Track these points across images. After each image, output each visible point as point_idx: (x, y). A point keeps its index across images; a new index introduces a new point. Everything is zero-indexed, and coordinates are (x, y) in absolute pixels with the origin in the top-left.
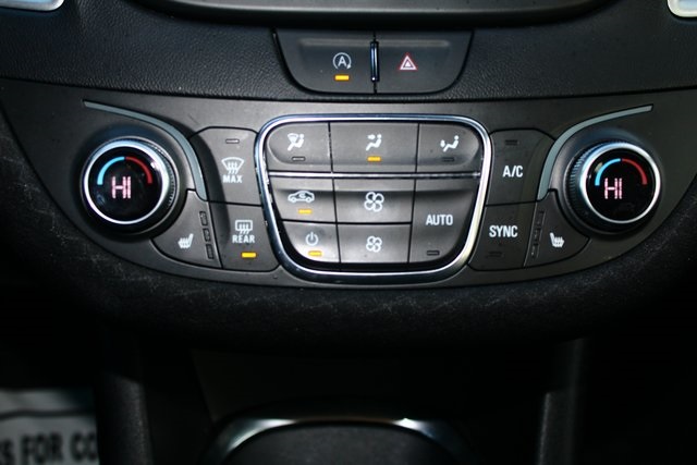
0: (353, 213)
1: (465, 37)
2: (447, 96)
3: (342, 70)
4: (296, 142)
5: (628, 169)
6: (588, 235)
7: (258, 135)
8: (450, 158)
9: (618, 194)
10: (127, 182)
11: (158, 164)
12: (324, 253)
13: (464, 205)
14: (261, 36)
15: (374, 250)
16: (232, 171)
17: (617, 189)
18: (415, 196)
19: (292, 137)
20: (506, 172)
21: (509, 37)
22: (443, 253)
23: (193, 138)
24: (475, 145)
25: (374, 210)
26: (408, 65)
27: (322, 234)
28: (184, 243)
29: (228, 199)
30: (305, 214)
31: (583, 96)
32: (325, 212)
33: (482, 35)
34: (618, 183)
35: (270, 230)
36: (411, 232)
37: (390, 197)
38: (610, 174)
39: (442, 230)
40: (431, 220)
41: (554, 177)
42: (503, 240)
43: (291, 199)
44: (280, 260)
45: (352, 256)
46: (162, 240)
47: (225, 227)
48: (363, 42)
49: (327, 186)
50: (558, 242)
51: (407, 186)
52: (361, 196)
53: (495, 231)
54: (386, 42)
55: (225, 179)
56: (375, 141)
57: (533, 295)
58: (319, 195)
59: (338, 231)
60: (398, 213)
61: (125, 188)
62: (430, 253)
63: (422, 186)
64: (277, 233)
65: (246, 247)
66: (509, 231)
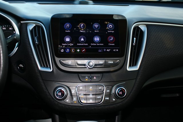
0: (88, 97)
1: (102, 74)
2: (100, 82)
3: (87, 79)
4: (81, 88)
5: (122, 90)
6: (118, 99)
7: (76, 87)
8: (100, 90)
9: (121, 94)
10: (60, 93)
11: (63, 90)
12: (85, 102)
13: (102, 95)
14: (76, 75)
15: (91, 101)
16: (73, 92)
17: (121, 93)
18: (96, 94)
19: (81, 87)
20: (107, 91)
21: (107, 74)
22: (100, 101)
23: (68, 87)
24: (103, 88)
25: (91, 96)
26: (95, 78)
27: (84, 99)
28: (67, 101)
29: (73, 95)
30: (82, 97)
31: (117, 81)
32: (85, 97)
33: (104, 74)
34: (121, 92)
35: (78, 98)
36: (96, 99)
37: (93, 94)
38: (120, 91)
39: (99, 99)
40: (98, 97)
41: (113, 91)
42: (107, 100)
43: (81, 95)
44: (79, 103)
45: (88, 102)
46: (64, 100)
47: (72, 99)
48: (89, 75)
49: (85, 93)
50: (114, 100)
51: (95, 93)
52: (89, 94)
53: (106, 98)
54: (92, 75)
55: (72, 93)
56: (91, 88)
57: (111, 106)
58: (84, 94)
59: (86, 99)
60: (94, 96)
61: (60, 94)
62: (98, 101)
63: (97, 93)
64: (79, 100)
65: (75, 101)
66: (108, 98)
